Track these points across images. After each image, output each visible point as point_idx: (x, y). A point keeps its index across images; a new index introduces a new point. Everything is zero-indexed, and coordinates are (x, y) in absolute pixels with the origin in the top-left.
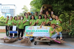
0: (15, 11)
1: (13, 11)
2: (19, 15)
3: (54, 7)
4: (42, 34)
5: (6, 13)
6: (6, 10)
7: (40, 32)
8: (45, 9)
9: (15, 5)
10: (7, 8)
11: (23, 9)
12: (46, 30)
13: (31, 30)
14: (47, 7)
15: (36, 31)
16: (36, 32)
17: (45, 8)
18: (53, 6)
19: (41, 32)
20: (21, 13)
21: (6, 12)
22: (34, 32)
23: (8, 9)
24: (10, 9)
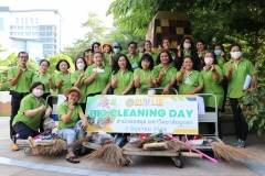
0: (58, 32)
1: (50, 34)
2: (72, 46)
3: (197, 19)
4: (144, 126)
5: (25, 41)
6: (24, 30)
7: (137, 118)
8: (163, 28)
9: (56, 12)
10: (29, 24)
11: (85, 25)
12: (158, 108)
13: (106, 108)
14: (170, 22)
15: (122, 113)
16: (122, 118)
17: (165, 23)
18: (193, 17)
19: (141, 118)
20: (79, 41)
21: (24, 37)
22: (117, 118)
23: (34, 25)
24: (42, 27)
